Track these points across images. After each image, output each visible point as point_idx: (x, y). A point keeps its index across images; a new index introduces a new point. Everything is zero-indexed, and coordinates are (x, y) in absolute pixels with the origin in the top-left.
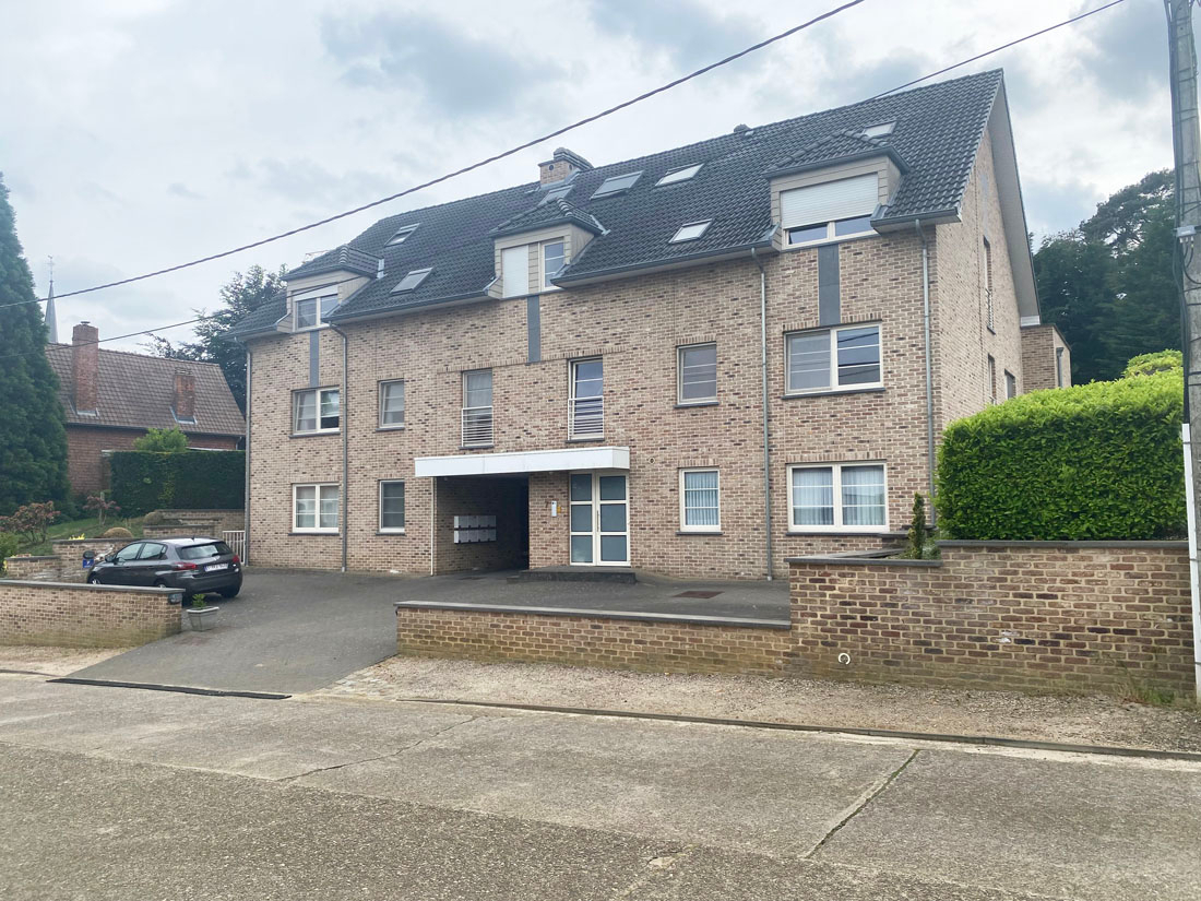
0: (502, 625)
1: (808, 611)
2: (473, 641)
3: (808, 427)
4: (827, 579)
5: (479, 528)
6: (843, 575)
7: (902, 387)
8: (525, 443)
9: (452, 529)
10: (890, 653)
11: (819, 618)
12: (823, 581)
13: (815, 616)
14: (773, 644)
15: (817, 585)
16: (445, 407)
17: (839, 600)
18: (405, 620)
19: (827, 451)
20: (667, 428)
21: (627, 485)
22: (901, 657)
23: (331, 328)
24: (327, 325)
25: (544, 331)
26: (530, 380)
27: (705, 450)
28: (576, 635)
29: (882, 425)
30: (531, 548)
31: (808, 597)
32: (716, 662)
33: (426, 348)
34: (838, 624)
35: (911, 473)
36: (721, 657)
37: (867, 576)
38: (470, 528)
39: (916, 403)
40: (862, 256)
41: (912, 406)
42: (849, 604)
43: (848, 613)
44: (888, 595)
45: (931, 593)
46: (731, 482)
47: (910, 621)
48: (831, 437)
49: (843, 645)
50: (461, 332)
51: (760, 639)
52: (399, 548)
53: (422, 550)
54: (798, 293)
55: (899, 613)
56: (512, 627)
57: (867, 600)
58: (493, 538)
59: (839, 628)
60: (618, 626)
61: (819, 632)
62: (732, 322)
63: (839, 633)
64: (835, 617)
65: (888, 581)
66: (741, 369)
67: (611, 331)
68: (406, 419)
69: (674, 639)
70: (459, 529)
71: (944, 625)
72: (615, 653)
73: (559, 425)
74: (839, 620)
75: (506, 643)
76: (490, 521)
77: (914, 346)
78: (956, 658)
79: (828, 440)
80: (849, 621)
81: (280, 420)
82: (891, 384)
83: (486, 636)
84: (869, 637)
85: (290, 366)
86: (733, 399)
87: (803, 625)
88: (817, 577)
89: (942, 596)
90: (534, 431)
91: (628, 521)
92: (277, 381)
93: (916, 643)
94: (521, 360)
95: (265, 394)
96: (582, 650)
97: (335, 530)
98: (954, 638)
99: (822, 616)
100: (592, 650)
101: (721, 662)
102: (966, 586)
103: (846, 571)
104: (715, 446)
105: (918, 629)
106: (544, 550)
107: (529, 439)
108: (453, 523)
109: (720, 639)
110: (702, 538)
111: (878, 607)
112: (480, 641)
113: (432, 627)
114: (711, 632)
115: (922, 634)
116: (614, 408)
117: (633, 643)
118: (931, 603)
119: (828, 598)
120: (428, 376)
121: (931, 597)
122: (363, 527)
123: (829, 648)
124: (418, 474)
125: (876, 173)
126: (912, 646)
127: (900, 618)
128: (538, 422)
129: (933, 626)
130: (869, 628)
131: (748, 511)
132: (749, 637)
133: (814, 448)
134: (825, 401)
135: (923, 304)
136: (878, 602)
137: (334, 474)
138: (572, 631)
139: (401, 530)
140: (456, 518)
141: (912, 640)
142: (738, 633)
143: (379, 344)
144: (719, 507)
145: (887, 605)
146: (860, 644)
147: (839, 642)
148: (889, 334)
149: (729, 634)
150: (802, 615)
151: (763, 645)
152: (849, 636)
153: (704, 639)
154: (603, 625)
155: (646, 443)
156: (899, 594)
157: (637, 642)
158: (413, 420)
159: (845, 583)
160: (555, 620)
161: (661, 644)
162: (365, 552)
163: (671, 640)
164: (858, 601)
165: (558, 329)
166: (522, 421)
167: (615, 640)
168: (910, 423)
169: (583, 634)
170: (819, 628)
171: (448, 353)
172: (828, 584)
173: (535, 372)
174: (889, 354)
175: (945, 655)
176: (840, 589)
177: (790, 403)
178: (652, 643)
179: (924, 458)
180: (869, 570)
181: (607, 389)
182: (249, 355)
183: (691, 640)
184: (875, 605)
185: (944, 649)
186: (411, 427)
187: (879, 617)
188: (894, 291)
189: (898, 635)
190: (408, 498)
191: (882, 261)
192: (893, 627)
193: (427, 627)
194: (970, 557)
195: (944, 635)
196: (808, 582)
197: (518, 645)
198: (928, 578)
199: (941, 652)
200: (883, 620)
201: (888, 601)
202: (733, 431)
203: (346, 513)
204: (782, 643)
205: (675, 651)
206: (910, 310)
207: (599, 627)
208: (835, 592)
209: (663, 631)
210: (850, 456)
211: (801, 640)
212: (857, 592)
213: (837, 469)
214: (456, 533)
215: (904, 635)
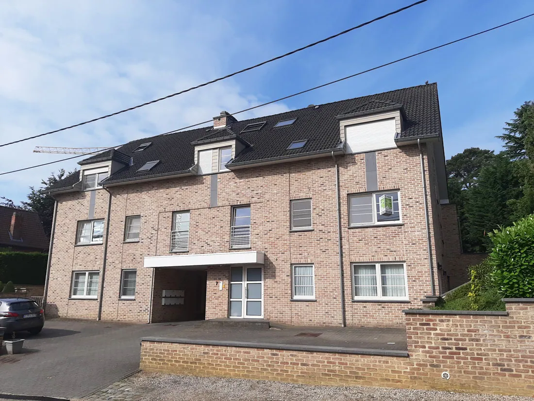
0: (211, 352)
1: (420, 344)
2: (191, 363)
3: (362, 243)
4: (431, 323)
5: (175, 297)
6: (442, 321)
7: (412, 223)
8: (206, 250)
9: (161, 298)
10: (477, 371)
11: (427, 349)
12: (429, 324)
13: (424, 347)
14: (396, 366)
15: (425, 327)
16: (162, 230)
17: (440, 337)
18: (147, 349)
19: (373, 256)
20: (285, 242)
21: (263, 273)
22: (485, 374)
23: (104, 188)
24: (102, 187)
25: (219, 191)
26: (211, 216)
27: (306, 254)
28: (260, 359)
29: (402, 243)
30: (207, 308)
31: (419, 335)
32: (357, 377)
33: (154, 199)
34: (441, 353)
35: (419, 268)
36: (360, 375)
37: (459, 321)
38: (171, 297)
39: (420, 231)
40: (388, 157)
41: (418, 233)
42: (447, 339)
43: (447, 346)
44: (473, 334)
45: (502, 332)
46: (320, 272)
47: (489, 350)
48: (375, 249)
49: (444, 366)
50: (174, 192)
51: (387, 362)
52: (131, 307)
53: (144, 308)
54: (355, 175)
55: (481, 345)
56: (218, 354)
57: (459, 337)
58: (182, 303)
59: (441, 355)
60: (289, 354)
61: (428, 358)
62: (320, 188)
63: (441, 359)
64: (438, 348)
65: (472, 324)
66: (326, 212)
67: (255, 192)
68: (140, 236)
69: (328, 362)
70: (165, 297)
71: (512, 353)
72: (287, 371)
73: (226, 240)
74: (441, 349)
75: (213, 365)
76: (181, 293)
77: (418, 202)
78: (523, 375)
79: (374, 250)
80: (448, 351)
81: (71, 236)
82: (406, 221)
83: (200, 360)
84: (462, 361)
85: (78, 208)
86: (321, 227)
87: (416, 354)
88: (424, 322)
89: (509, 333)
90: (211, 243)
91: (263, 293)
92: (70, 216)
93: (494, 365)
94: (206, 206)
95: (63, 223)
96: (265, 370)
97: (95, 297)
98: (520, 361)
99: (429, 347)
100: (271, 370)
101: (360, 378)
102: (526, 327)
103: (444, 317)
104: (312, 252)
105: (494, 355)
106: (214, 309)
107: (208, 247)
108: (162, 294)
109: (360, 363)
110: (305, 303)
111: (467, 341)
112: (196, 363)
113: (164, 353)
114: (354, 358)
115: (498, 358)
116: (256, 232)
117: (300, 365)
118: (502, 338)
119: (432, 336)
120: (154, 214)
121: (502, 335)
122: (112, 295)
123: (435, 369)
124: (146, 266)
125: (394, 118)
126: (491, 366)
127: (483, 348)
128: (214, 238)
129: (505, 354)
130: (462, 355)
131: (330, 288)
132: (380, 362)
133: (366, 254)
134: (371, 229)
135: (421, 181)
136: (467, 338)
137: (98, 266)
138: (258, 357)
139: (133, 297)
140: (164, 291)
141: (491, 363)
142: (372, 358)
143: (129, 198)
144: (314, 286)
145: (473, 340)
146: (456, 365)
147: (442, 365)
148: (403, 196)
149: (366, 359)
150: (416, 347)
151: (389, 367)
152: (448, 360)
153: (348, 363)
154: (279, 353)
155: (273, 250)
156: (480, 332)
157: (303, 365)
158: (144, 237)
159: (444, 326)
160: (247, 350)
161: (319, 366)
162: (111, 309)
163: (326, 363)
164: (453, 338)
165: (226, 190)
166: (205, 238)
167: (287, 363)
168: (417, 242)
169: (265, 359)
170: (428, 355)
171: (166, 202)
172: (432, 326)
173: (214, 212)
174: (404, 206)
175: (514, 372)
176: (440, 329)
177: (352, 230)
178: (313, 365)
179: (426, 260)
180: (460, 317)
181: (252, 222)
182: (56, 202)
183: (340, 363)
184: (465, 340)
185: (514, 369)
186: (143, 241)
187: (468, 348)
188: (406, 175)
189: (481, 359)
190: (138, 279)
191: (399, 160)
192: (478, 354)
193: (161, 353)
194: (526, 309)
195: (513, 359)
196: (418, 325)
197: (221, 366)
198: (499, 322)
199: (512, 371)
200: (471, 350)
201: (473, 337)
202: (321, 244)
203: (103, 287)
204: (402, 365)
205: (329, 371)
206: (415, 184)
207: (276, 355)
208: (437, 332)
209: (320, 356)
210: (385, 259)
211: (415, 363)
212: (452, 332)
213: (378, 266)
214: (163, 299)
215: (485, 359)
